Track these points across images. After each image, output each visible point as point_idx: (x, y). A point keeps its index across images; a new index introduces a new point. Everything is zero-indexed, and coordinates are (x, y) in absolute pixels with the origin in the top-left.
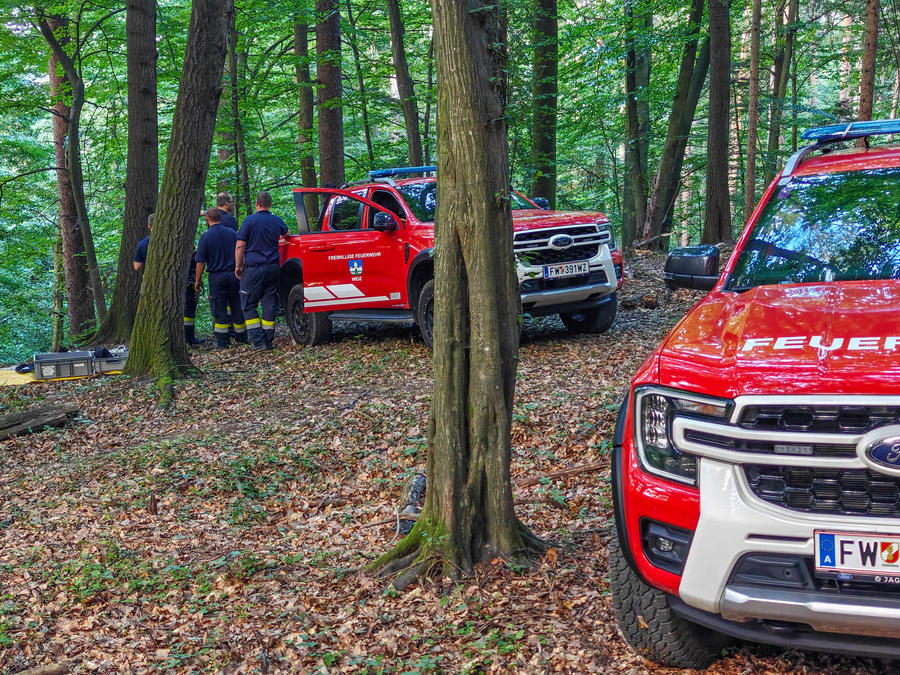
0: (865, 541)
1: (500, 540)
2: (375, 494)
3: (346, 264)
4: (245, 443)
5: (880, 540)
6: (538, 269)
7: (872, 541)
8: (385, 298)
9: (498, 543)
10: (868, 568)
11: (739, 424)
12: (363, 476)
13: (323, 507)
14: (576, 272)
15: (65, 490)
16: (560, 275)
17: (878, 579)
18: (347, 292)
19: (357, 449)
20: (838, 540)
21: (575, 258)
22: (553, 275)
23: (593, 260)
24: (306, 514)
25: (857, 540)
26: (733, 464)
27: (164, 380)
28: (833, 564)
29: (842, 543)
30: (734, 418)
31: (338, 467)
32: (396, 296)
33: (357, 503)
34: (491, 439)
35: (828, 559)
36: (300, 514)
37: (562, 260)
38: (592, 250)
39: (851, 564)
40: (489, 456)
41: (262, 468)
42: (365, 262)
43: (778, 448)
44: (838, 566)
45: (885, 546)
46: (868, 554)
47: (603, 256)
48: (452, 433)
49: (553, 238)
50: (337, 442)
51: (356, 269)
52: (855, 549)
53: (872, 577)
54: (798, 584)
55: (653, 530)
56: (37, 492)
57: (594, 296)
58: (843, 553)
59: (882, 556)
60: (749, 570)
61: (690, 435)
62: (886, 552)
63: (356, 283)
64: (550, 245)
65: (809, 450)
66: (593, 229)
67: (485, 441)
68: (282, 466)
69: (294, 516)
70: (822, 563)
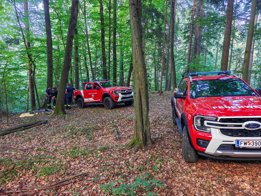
0: (245, 141)
1: (149, 142)
2: (109, 133)
3: (91, 95)
4: (83, 125)
5: (247, 141)
6: (124, 95)
7: (246, 141)
8: (97, 100)
9: (149, 143)
10: (245, 146)
11: (219, 122)
12: (105, 130)
13: (100, 136)
14: (129, 96)
15: (53, 135)
16: (127, 96)
17: (247, 148)
18: (91, 99)
19: (103, 126)
20: (240, 141)
21: (129, 94)
22: (126, 97)
23: (131, 94)
24: (98, 137)
25: (243, 141)
26: (218, 129)
27: (62, 115)
28: (239, 145)
29: (241, 142)
30: (218, 120)
31: (100, 129)
32: (99, 100)
33: (106, 135)
34: (147, 124)
35: (238, 145)
36: (97, 137)
37: (127, 94)
38: (131, 93)
39: (242, 145)
40: (147, 127)
41: (88, 130)
42: (94, 94)
43: (228, 126)
44: (240, 146)
45: (248, 142)
46: (245, 144)
47: (133, 94)
48: (141, 123)
49: (126, 91)
50: (99, 124)
51: (93, 96)
52: (243, 143)
53: (246, 147)
54: (231, 149)
55: (199, 140)
56: (47, 136)
57: (131, 100)
58: (241, 143)
59: (248, 144)
60: (221, 147)
61: (208, 124)
62: (248, 143)
63: (93, 98)
64: (126, 92)
65: (233, 126)
66: (131, 90)
67: (146, 125)
68: (91, 129)
69: (96, 138)
70: (237, 146)
